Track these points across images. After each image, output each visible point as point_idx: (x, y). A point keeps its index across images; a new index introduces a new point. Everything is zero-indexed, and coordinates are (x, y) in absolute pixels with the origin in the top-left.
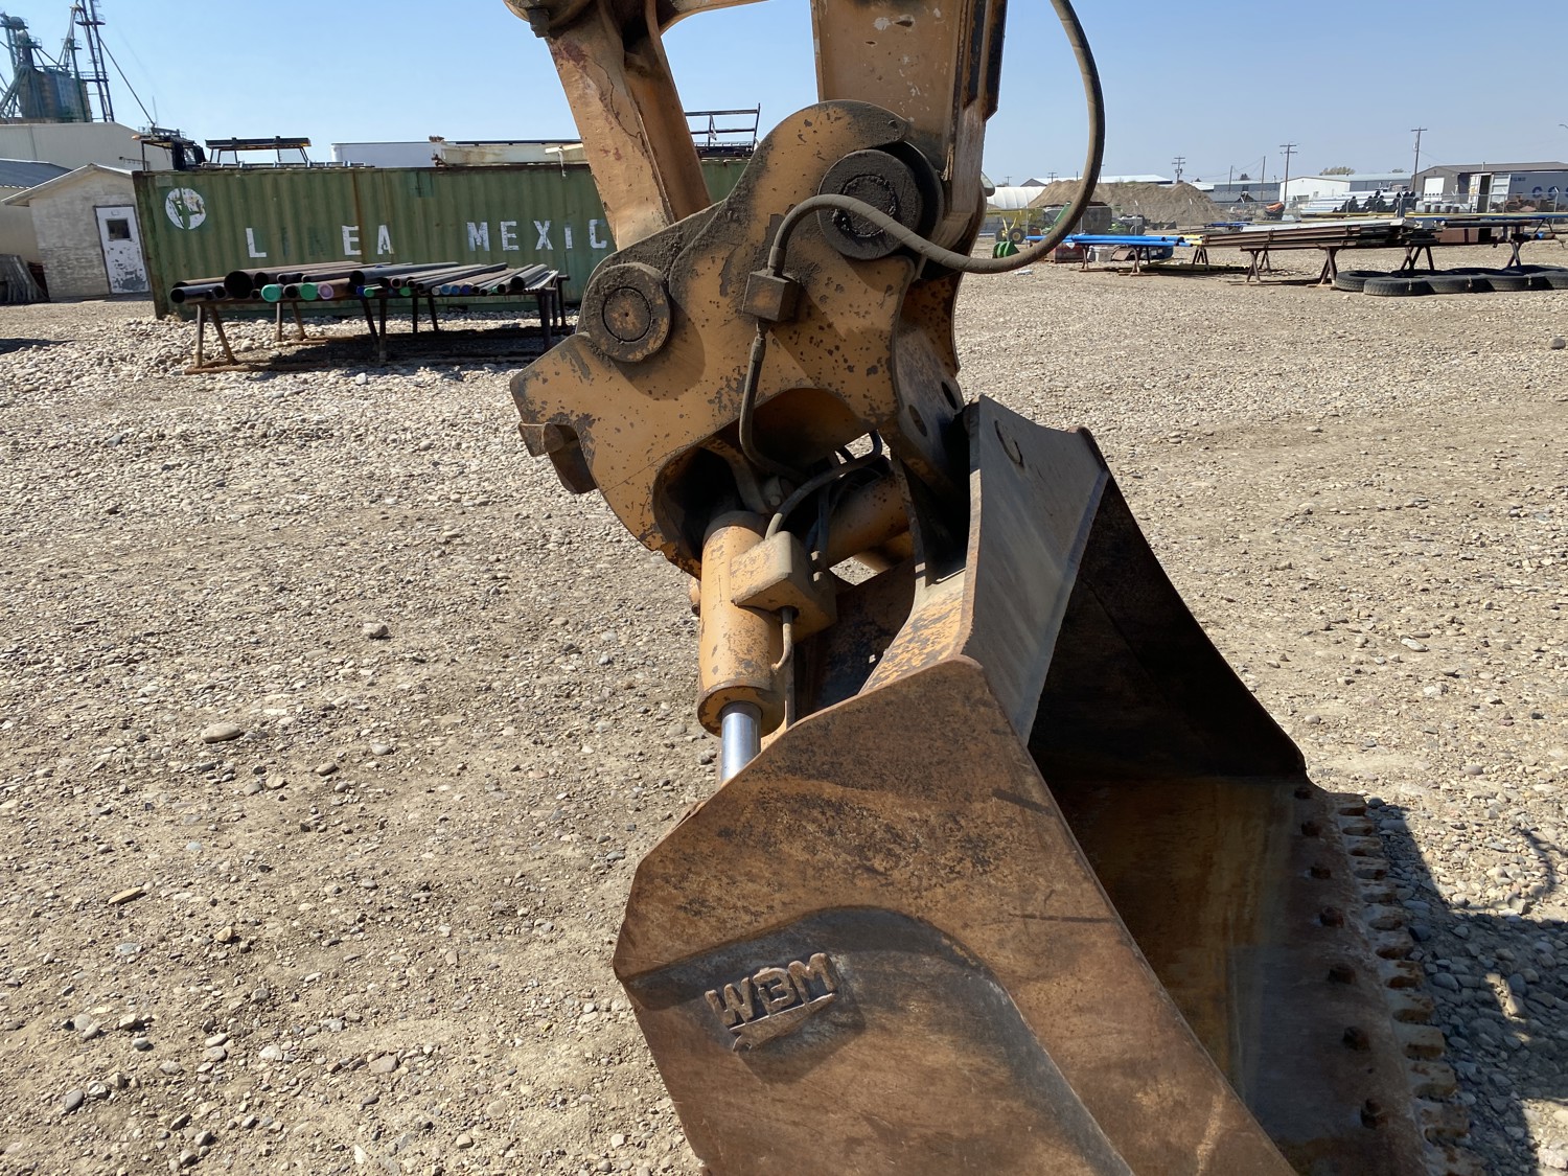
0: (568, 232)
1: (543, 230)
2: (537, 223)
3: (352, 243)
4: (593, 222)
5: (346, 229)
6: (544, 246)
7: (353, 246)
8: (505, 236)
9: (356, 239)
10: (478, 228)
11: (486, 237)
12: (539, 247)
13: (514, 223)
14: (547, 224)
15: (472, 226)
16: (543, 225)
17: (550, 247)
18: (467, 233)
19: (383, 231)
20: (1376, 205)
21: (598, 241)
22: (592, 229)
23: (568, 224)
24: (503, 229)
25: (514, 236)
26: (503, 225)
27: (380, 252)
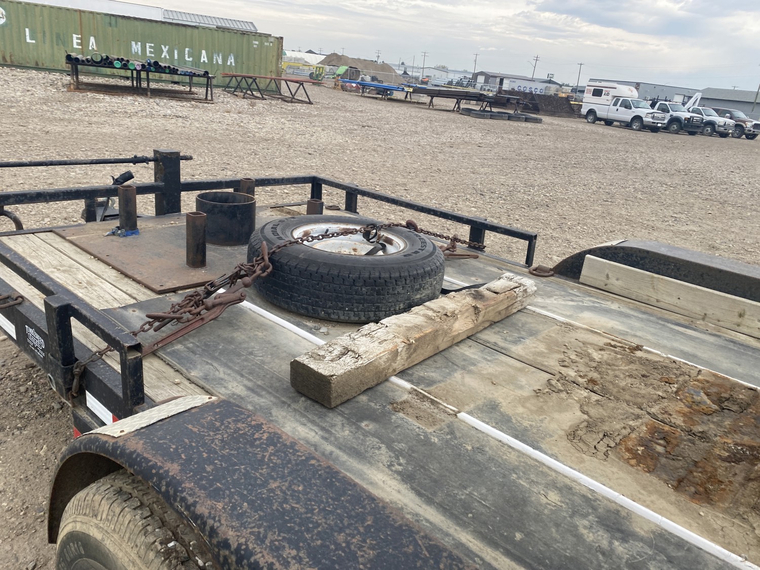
0: (176, 52)
1: (165, 49)
2: (163, 46)
3: (77, 43)
4: (187, 49)
5: (75, 36)
6: (165, 56)
7: (78, 44)
8: (148, 50)
9: (80, 41)
10: (136, 44)
11: (140, 49)
12: (163, 56)
13: (153, 45)
14: (167, 47)
15: (133, 43)
16: (165, 47)
17: (168, 57)
18: (131, 46)
19: (92, 39)
20: (459, 84)
21: (189, 58)
22: (186, 52)
23: (176, 49)
24: (148, 47)
25: (152, 50)
26: (148, 45)
27: (90, 48)
